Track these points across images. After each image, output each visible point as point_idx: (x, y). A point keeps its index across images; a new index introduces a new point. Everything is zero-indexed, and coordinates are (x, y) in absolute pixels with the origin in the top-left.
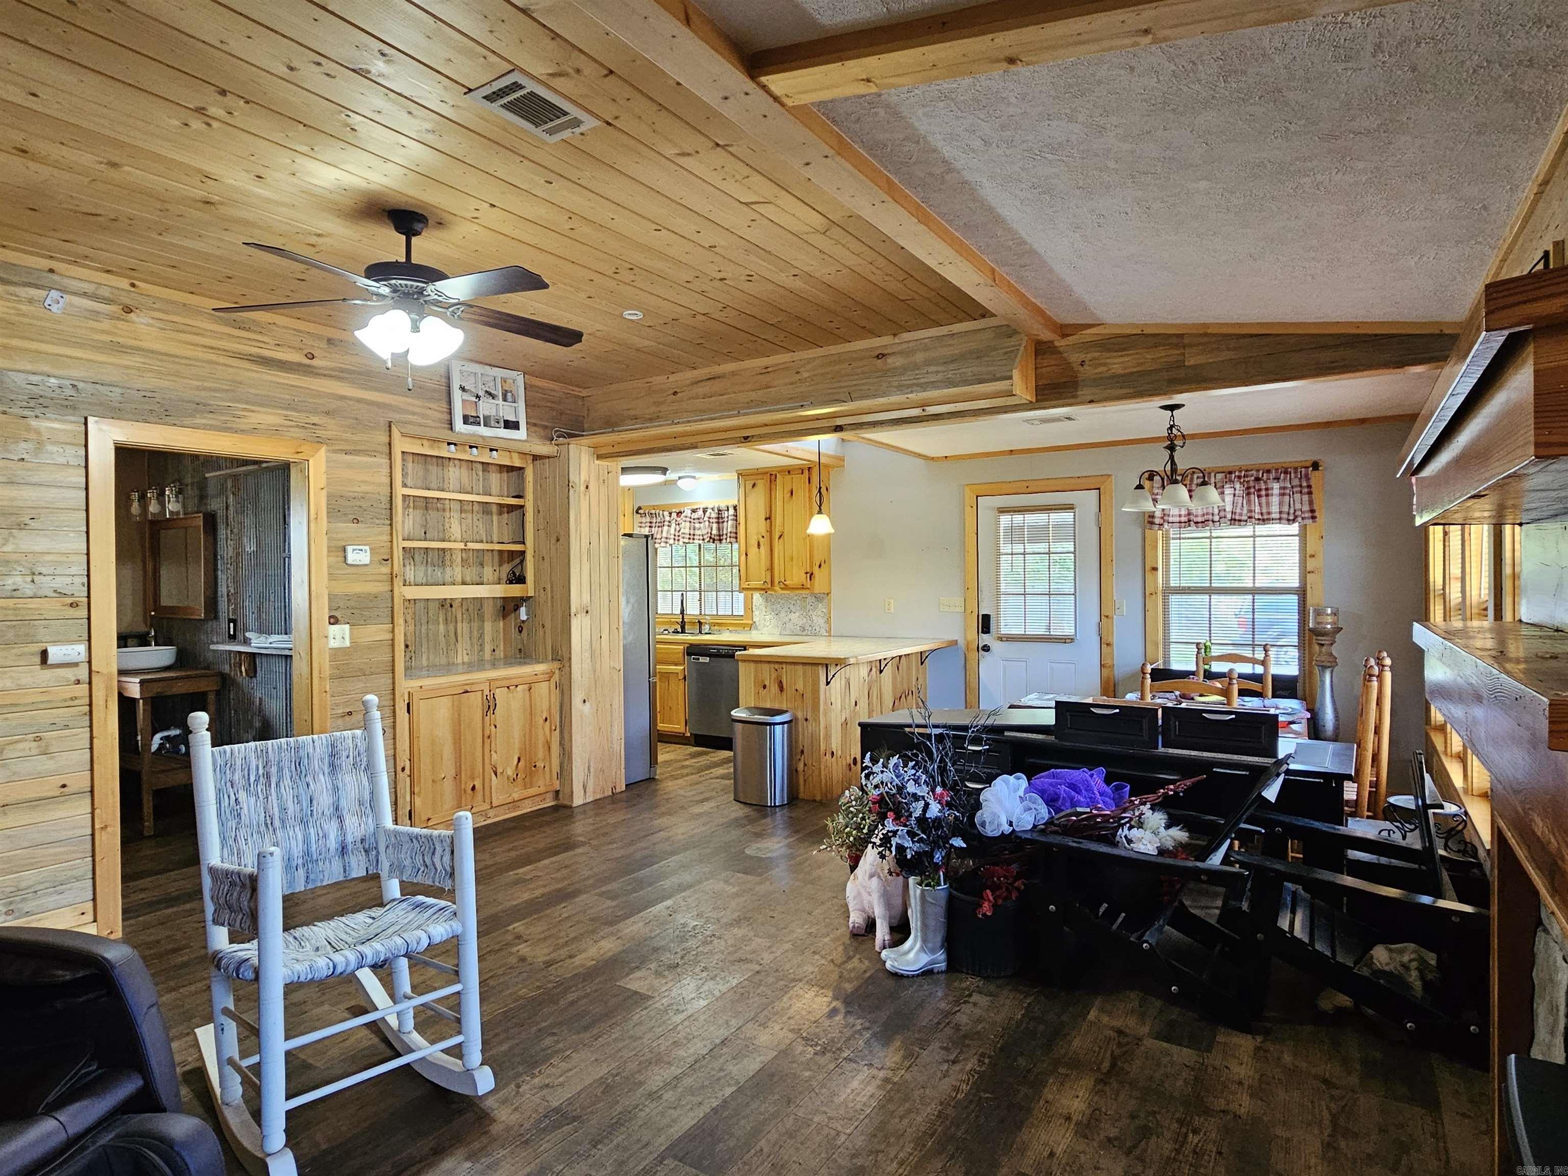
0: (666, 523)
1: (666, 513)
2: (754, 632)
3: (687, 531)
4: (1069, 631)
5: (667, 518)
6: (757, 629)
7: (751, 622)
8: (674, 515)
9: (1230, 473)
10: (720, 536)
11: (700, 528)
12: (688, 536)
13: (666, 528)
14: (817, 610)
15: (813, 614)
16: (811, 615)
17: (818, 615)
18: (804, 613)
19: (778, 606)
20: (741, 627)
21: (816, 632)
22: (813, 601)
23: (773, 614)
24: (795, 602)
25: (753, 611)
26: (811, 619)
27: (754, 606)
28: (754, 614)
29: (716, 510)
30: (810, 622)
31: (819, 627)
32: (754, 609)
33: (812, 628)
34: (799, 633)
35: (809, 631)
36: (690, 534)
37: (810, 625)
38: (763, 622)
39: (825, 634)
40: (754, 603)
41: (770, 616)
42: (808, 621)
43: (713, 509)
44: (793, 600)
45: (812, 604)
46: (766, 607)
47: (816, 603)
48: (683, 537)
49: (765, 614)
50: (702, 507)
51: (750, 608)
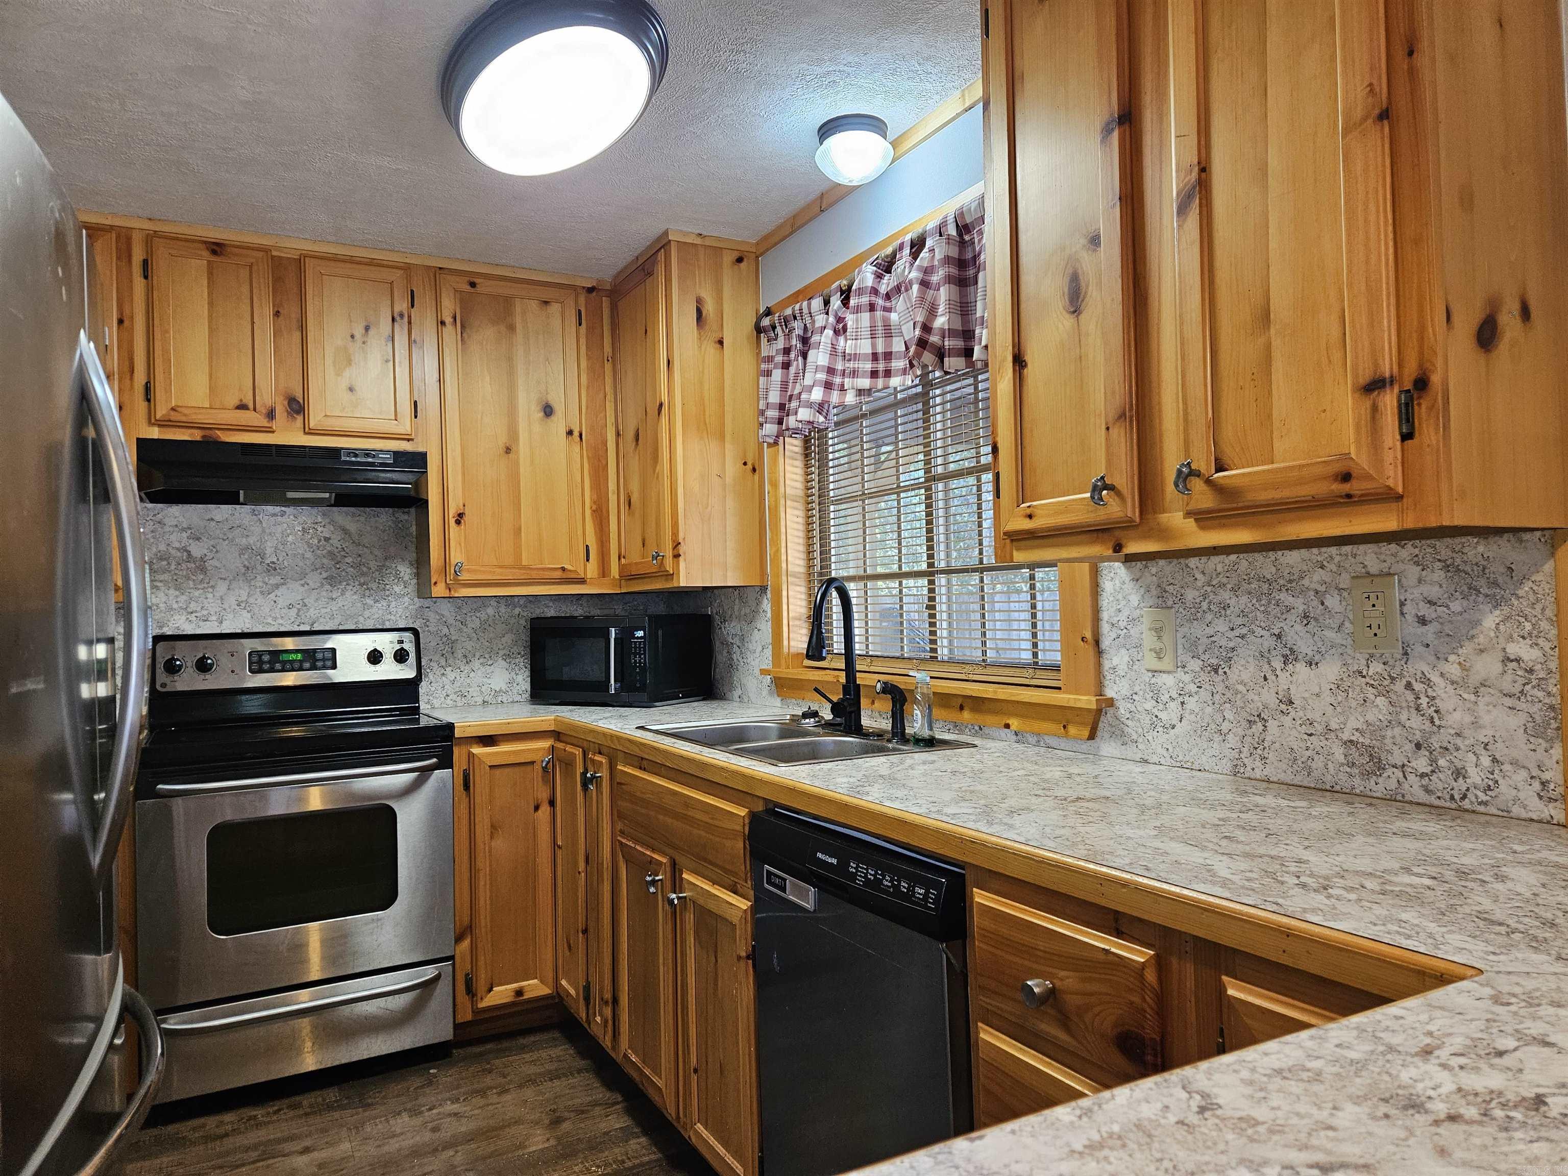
1: (818, 303)
2: (1108, 747)
3: (865, 347)
5: (821, 321)
6: (1120, 734)
7: (1087, 701)
8: (835, 302)
12: (868, 366)
14: (1467, 649)
15: (1435, 678)
16: (1427, 682)
17: (1474, 680)
18: (1376, 667)
19: (1221, 626)
20: (1054, 721)
21: (1461, 785)
22: (1434, 592)
23: (1195, 665)
24: (1316, 603)
25: (1099, 652)
26: (1424, 701)
27: (1105, 628)
28: (1107, 664)
29: (952, 231)
30: (1416, 722)
31: (1486, 761)
32: (1105, 643)
33: (1433, 761)
34: (1344, 781)
35: (1412, 778)
36: (875, 357)
37: (1418, 736)
38: (1149, 705)
39: (1539, 809)
40: (1105, 616)
41: (1180, 673)
42: (1403, 717)
43: (940, 231)
44: (1303, 591)
45: (1425, 610)
46: (1158, 631)
47: (1456, 606)
48: (854, 374)
49: (1155, 664)
50: (908, 238)
51: (1088, 635)
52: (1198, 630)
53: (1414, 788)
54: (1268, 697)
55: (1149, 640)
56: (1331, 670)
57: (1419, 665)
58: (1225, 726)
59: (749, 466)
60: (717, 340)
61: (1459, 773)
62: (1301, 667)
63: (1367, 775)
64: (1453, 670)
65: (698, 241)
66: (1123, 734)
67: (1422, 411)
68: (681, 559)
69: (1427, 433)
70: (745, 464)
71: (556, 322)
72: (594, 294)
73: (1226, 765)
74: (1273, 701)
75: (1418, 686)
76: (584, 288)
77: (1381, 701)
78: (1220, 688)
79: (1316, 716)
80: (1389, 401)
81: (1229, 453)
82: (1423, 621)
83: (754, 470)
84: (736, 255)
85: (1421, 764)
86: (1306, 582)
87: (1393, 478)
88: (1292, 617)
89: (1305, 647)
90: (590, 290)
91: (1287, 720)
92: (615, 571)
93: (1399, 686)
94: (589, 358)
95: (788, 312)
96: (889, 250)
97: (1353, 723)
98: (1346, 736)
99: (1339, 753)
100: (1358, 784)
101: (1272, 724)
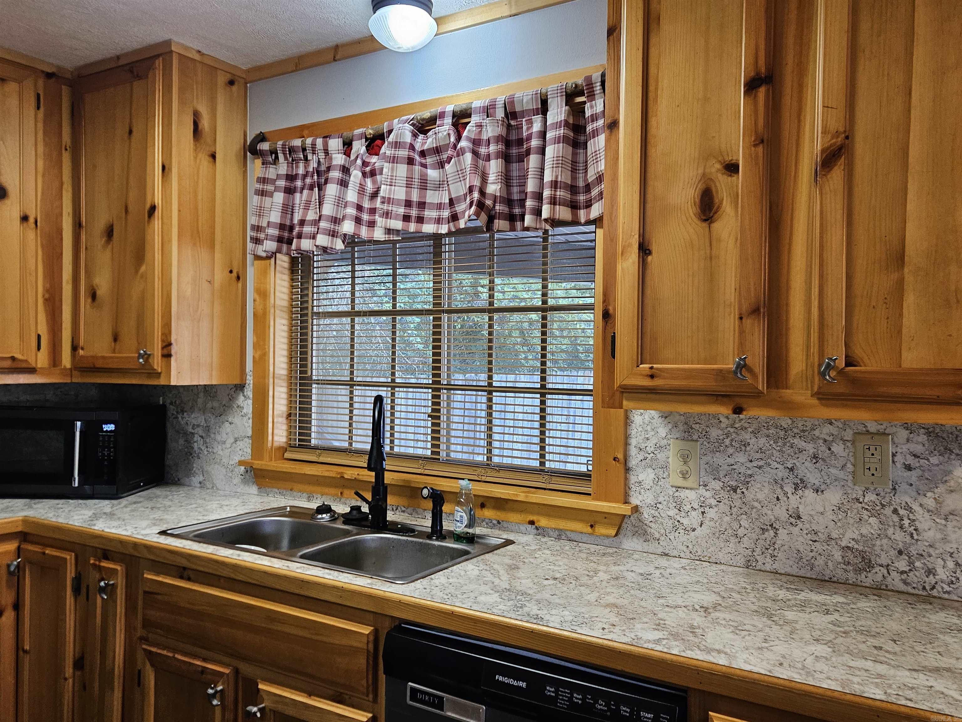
0: (335, 174)
1: (335, 144)
2: (631, 543)
3: (400, 194)
5: (339, 159)
6: (643, 533)
8: (359, 147)
10: (509, 202)
11: (439, 186)
12: (401, 210)
13: (332, 189)
14: (941, 489)
15: (915, 507)
16: (909, 509)
17: (945, 510)
18: (871, 497)
19: (741, 458)
20: (581, 521)
21: (931, 580)
22: (919, 449)
23: (717, 485)
24: (824, 448)
25: (627, 470)
26: (906, 522)
27: (633, 451)
28: (633, 479)
29: (500, 114)
30: (899, 536)
31: (951, 564)
32: (633, 463)
33: (911, 563)
34: (840, 574)
35: (894, 574)
36: (408, 204)
37: (901, 546)
38: (672, 513)
40: (633, 442)
41: (702, 491)
42: (890, 531)
43: (488, 111)
44: (814, 439)
45: (910, 460)
46: (685, 459)
47: (934, 460)
48: (387, 215)
49: (680, 482)
50: (450, 108)
51: (620, 456)
52: (719, 459)
53: (895, 581)
54: (781, 512)
55: (675, 463)
56: (834, 496)
57: (903, 498)
58: (741, 532)
59: (234, 274)
60: (210, 153)
61: (930, 572)
62: (809, 494)
63: (859, 571)
64: (930, 502)
65: (197, 57)
66: (645, 533)
68: (173, 359)
70: (231, 272)
71: (13, 102)
72: (53, 80)
73: (740, 560)
74: (784, 516)
75: (902, 512)
76: (43, 72)
77: (872, 520)
78: (738, 503)
79: (821, 528)
81: (859, 353)
82: (908, 468)
83: (238, 278)
84: (229, 77)
85: (902, 565)
86: (817, 433)
88: (803, 457)
89: (813, 478)
90: (49, 76)
91: (796, 530)
92: (66, 361)
93: (888, 511)
94: (46, 144)
95: (297, 143)
96: (427, 114)
97: (850, 534)
98: (843, 544)
99: (838, 555)
100: (852, 577)
101: (782, 533)
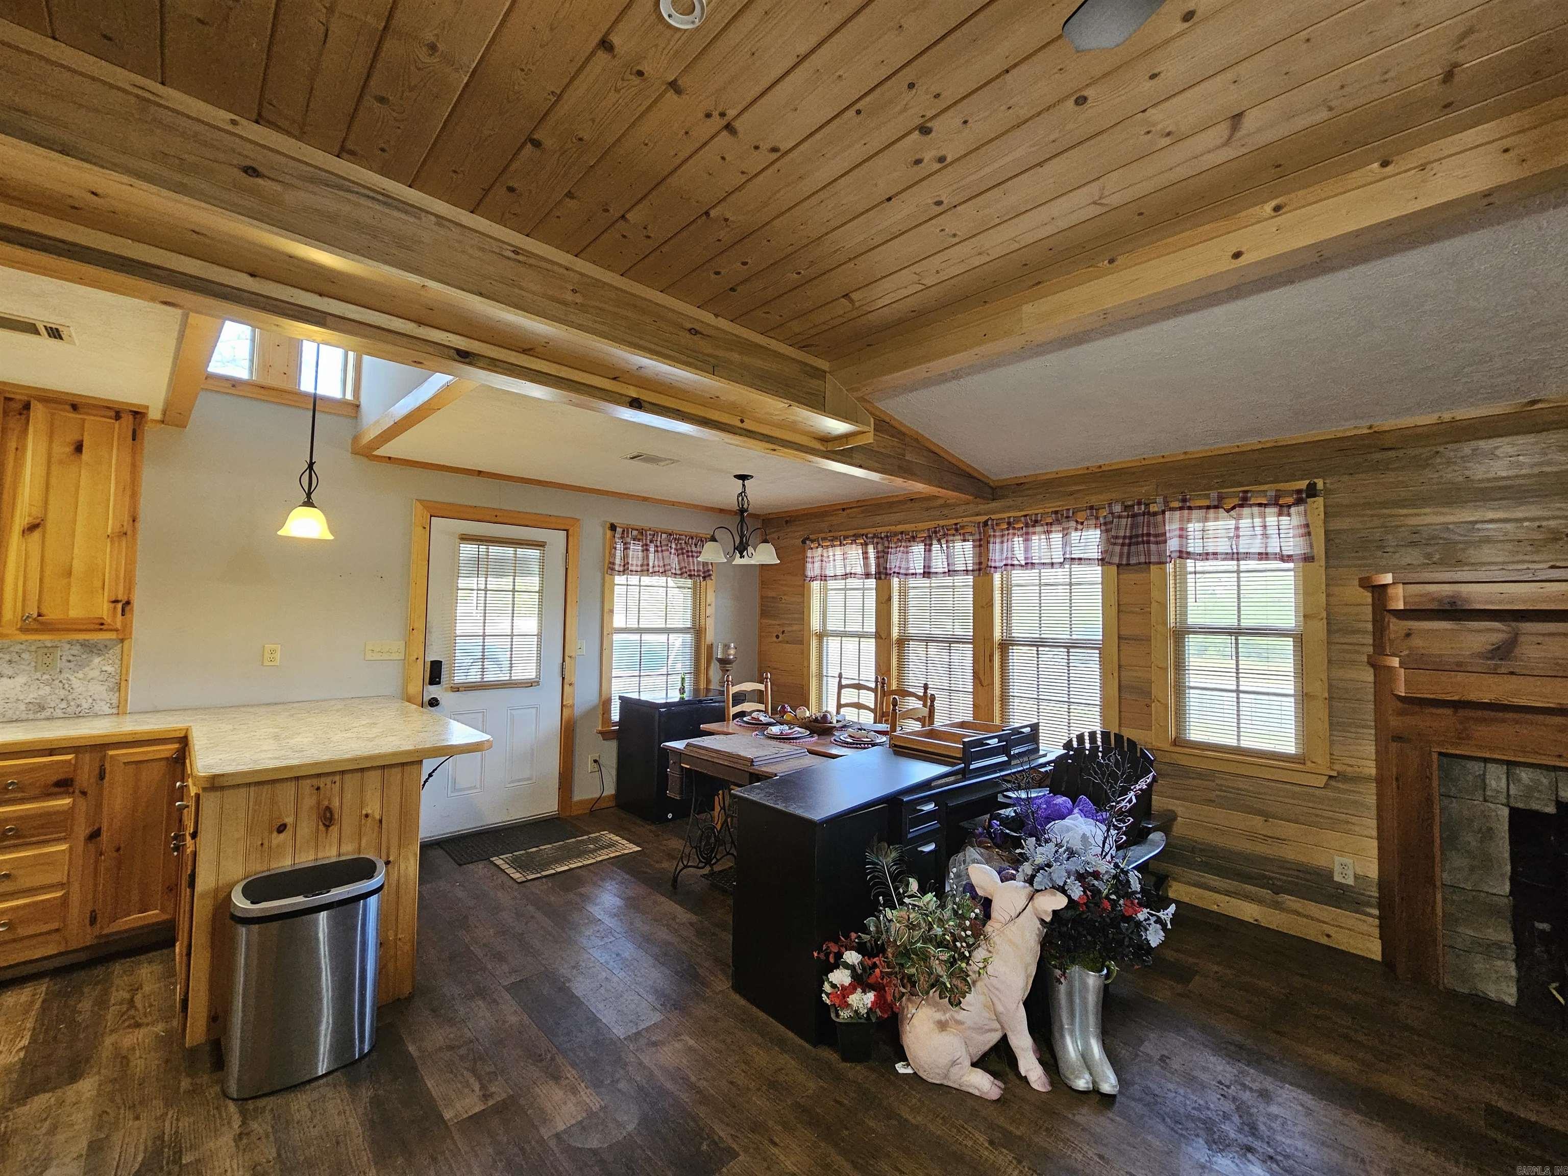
4: (532, 675)
9: (670, 535)
14: (87, 669)
15: (72, 678)
16: (68, 679)
17: (89, 677)
18: (46, 677)
21: (79, 709)
22: (76, 652)
24: (16, 656)
26: (66, 686)
30: (62, 693)
31: (90, 701)
33: (68, 703)
34: (24, 716)
35: (58, 711)
37: (63, 697)
39: (108, 711)
42: (57, 691)
44: (10, 653)
45: (71, 658)
47: (84, 657)
56: (21, 680)
57: (65, 675)
61: (79, 706)
63: (36, 712)
64: (80, 675)
67: (127, 609)
69: (128, 615)
75: (64, 681)
77: (46, 688)
79: (12, 696)
80: (120, 606)
81: (44, 611)
82: (69, 661)
85: (63, 705)
86: (13, 649)
87: (119, 625)
89: (7, 672)
97: (31, 696)
98: (27, 701)
99: (22, 707)
